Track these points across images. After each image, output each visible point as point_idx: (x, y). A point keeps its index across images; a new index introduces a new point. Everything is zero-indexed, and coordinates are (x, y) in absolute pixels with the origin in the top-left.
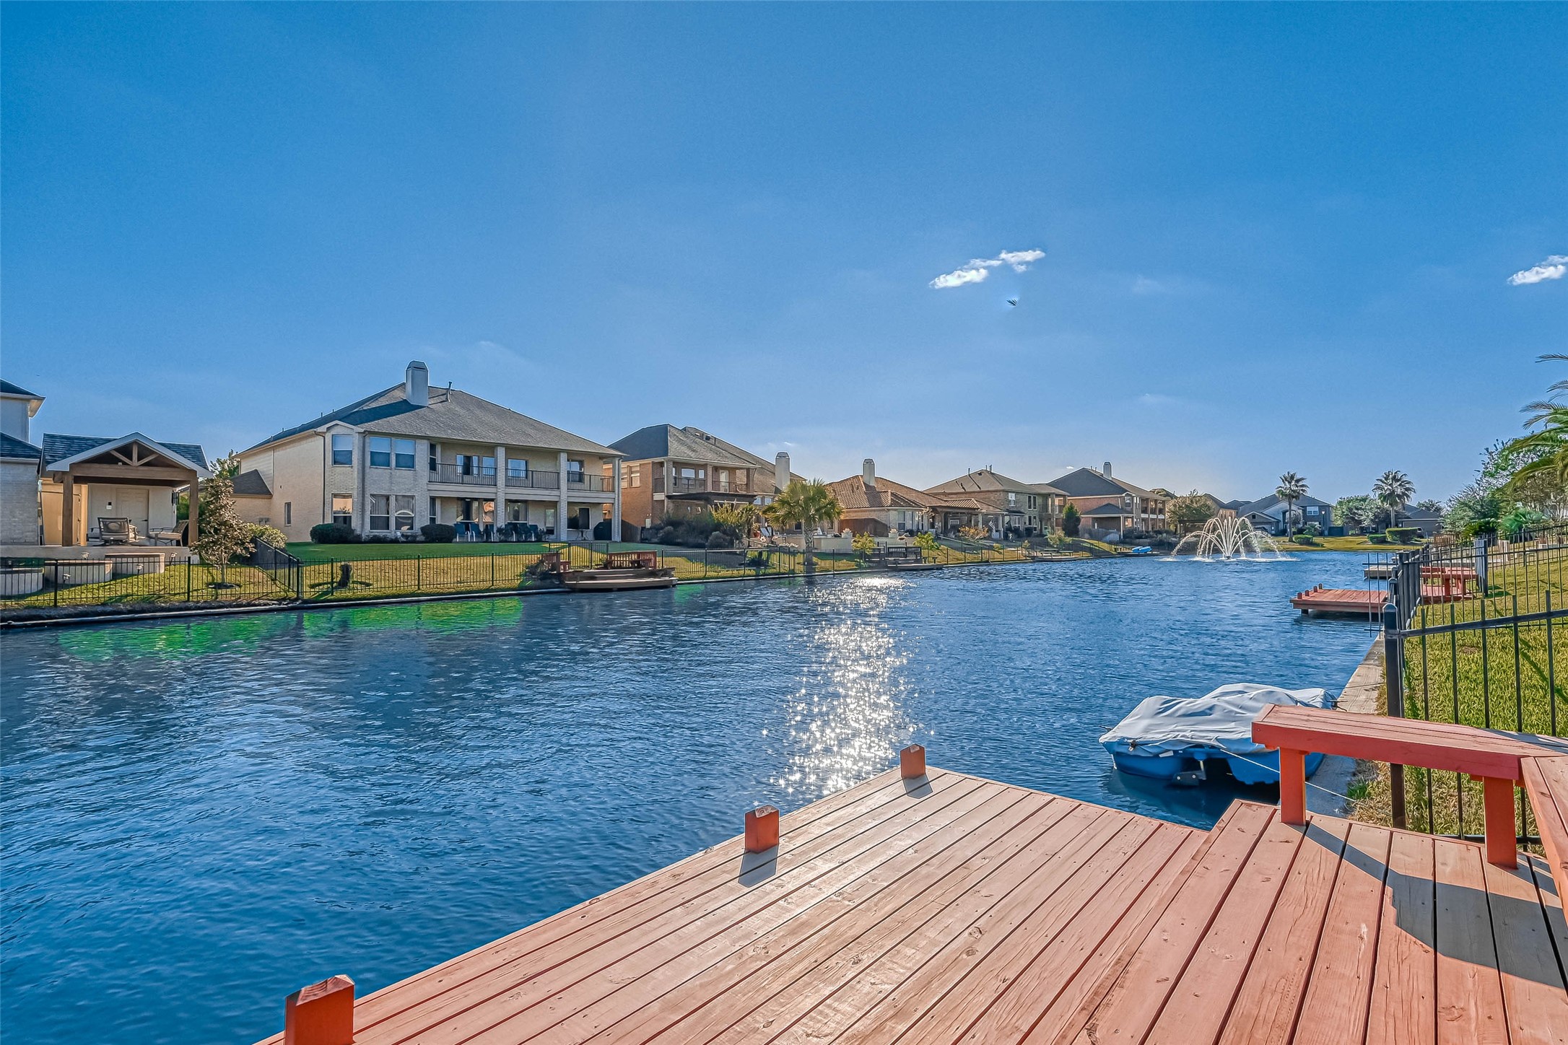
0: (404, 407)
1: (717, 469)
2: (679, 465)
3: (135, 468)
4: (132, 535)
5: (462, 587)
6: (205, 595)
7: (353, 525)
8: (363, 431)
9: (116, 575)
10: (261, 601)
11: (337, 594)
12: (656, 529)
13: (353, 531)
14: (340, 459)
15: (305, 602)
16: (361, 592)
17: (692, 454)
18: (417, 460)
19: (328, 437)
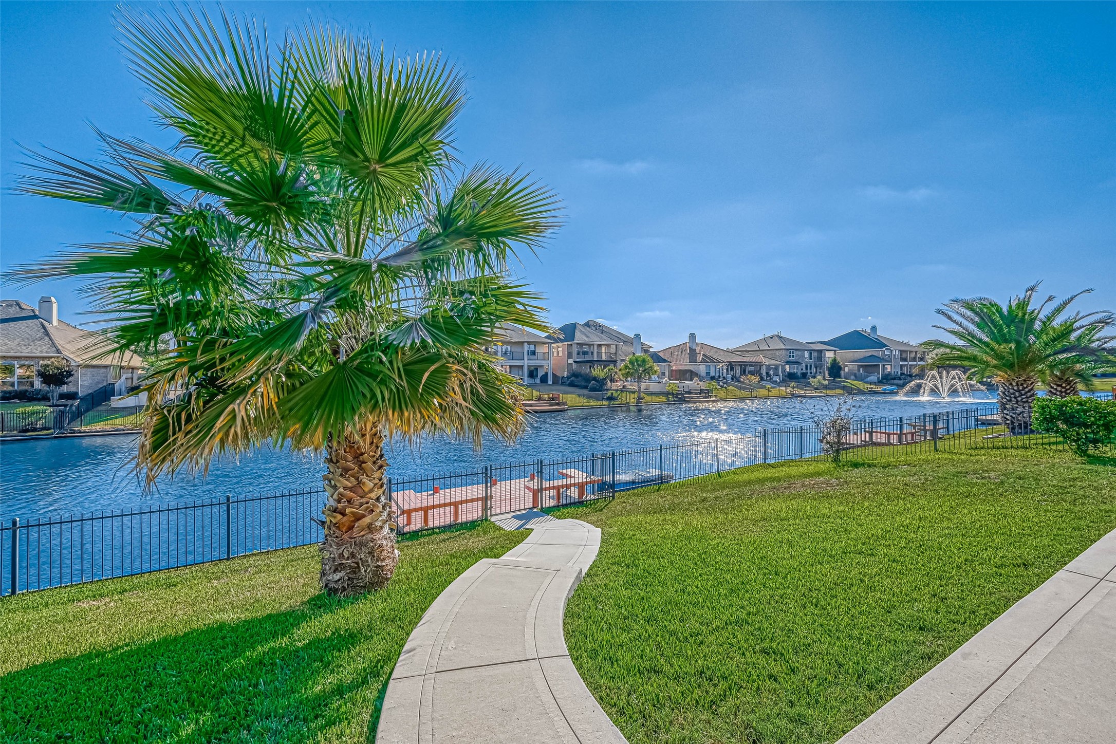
2: (581, 345)
17: (586, 339)
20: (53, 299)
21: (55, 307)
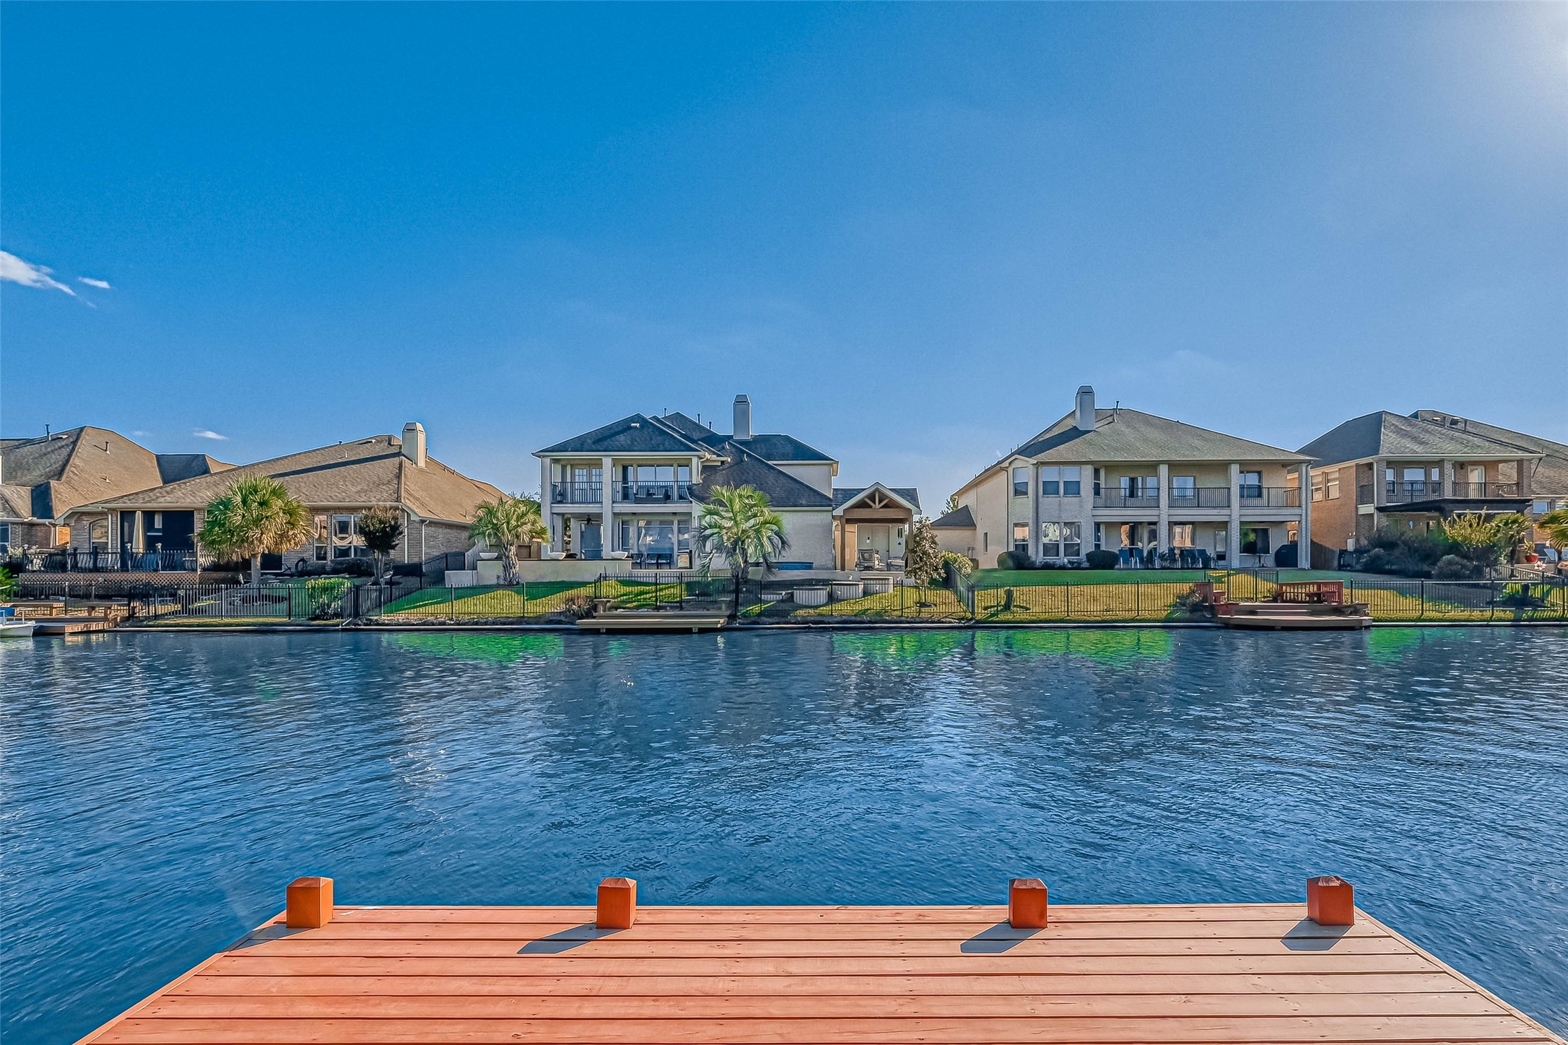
0: (1075, 433)
1: (1461, 466)
2: (1398, 465)
3: (877, 511)
4: (877, 562)
5: (1108, 616)
6: (911, 612)
7: (1030, 552)
8: (1035, 462)
9: (866, 593)
10: (948, 619)
11: (1001, 617)
12: (1359, 551)
13: (1029, 558)
14: (1020, 491)
15: (978, 622)
16: (1020, 615)
17: (1416, 447)
18: (1082, 486)
19: (1010, 470)
20: (419, 427)
21: (421, 438)
